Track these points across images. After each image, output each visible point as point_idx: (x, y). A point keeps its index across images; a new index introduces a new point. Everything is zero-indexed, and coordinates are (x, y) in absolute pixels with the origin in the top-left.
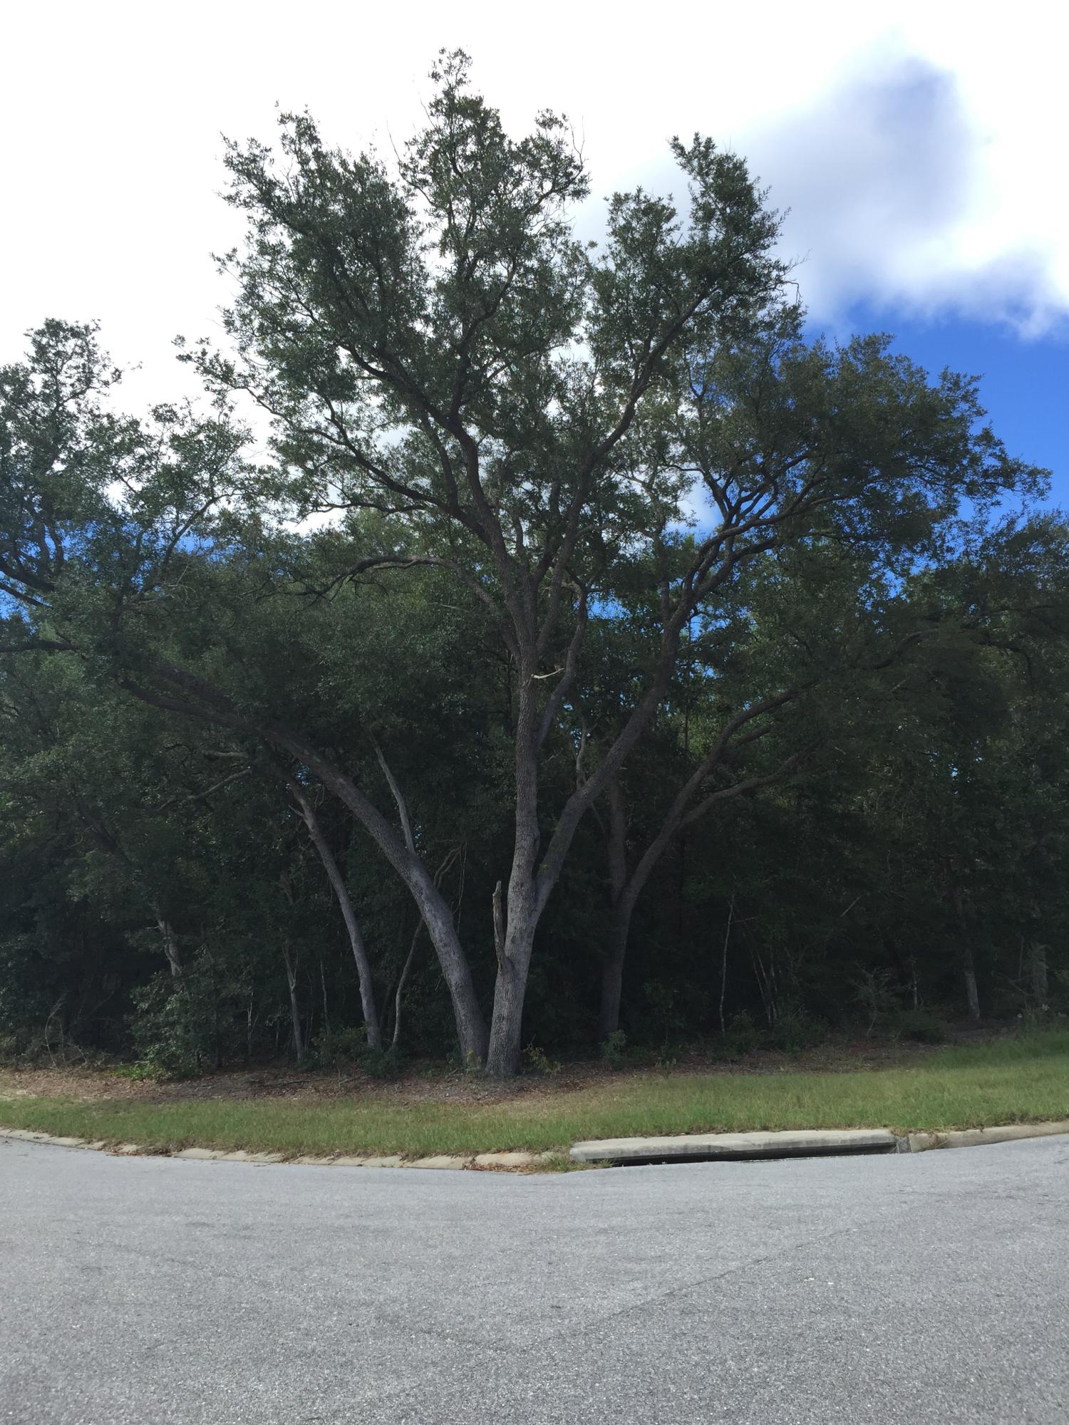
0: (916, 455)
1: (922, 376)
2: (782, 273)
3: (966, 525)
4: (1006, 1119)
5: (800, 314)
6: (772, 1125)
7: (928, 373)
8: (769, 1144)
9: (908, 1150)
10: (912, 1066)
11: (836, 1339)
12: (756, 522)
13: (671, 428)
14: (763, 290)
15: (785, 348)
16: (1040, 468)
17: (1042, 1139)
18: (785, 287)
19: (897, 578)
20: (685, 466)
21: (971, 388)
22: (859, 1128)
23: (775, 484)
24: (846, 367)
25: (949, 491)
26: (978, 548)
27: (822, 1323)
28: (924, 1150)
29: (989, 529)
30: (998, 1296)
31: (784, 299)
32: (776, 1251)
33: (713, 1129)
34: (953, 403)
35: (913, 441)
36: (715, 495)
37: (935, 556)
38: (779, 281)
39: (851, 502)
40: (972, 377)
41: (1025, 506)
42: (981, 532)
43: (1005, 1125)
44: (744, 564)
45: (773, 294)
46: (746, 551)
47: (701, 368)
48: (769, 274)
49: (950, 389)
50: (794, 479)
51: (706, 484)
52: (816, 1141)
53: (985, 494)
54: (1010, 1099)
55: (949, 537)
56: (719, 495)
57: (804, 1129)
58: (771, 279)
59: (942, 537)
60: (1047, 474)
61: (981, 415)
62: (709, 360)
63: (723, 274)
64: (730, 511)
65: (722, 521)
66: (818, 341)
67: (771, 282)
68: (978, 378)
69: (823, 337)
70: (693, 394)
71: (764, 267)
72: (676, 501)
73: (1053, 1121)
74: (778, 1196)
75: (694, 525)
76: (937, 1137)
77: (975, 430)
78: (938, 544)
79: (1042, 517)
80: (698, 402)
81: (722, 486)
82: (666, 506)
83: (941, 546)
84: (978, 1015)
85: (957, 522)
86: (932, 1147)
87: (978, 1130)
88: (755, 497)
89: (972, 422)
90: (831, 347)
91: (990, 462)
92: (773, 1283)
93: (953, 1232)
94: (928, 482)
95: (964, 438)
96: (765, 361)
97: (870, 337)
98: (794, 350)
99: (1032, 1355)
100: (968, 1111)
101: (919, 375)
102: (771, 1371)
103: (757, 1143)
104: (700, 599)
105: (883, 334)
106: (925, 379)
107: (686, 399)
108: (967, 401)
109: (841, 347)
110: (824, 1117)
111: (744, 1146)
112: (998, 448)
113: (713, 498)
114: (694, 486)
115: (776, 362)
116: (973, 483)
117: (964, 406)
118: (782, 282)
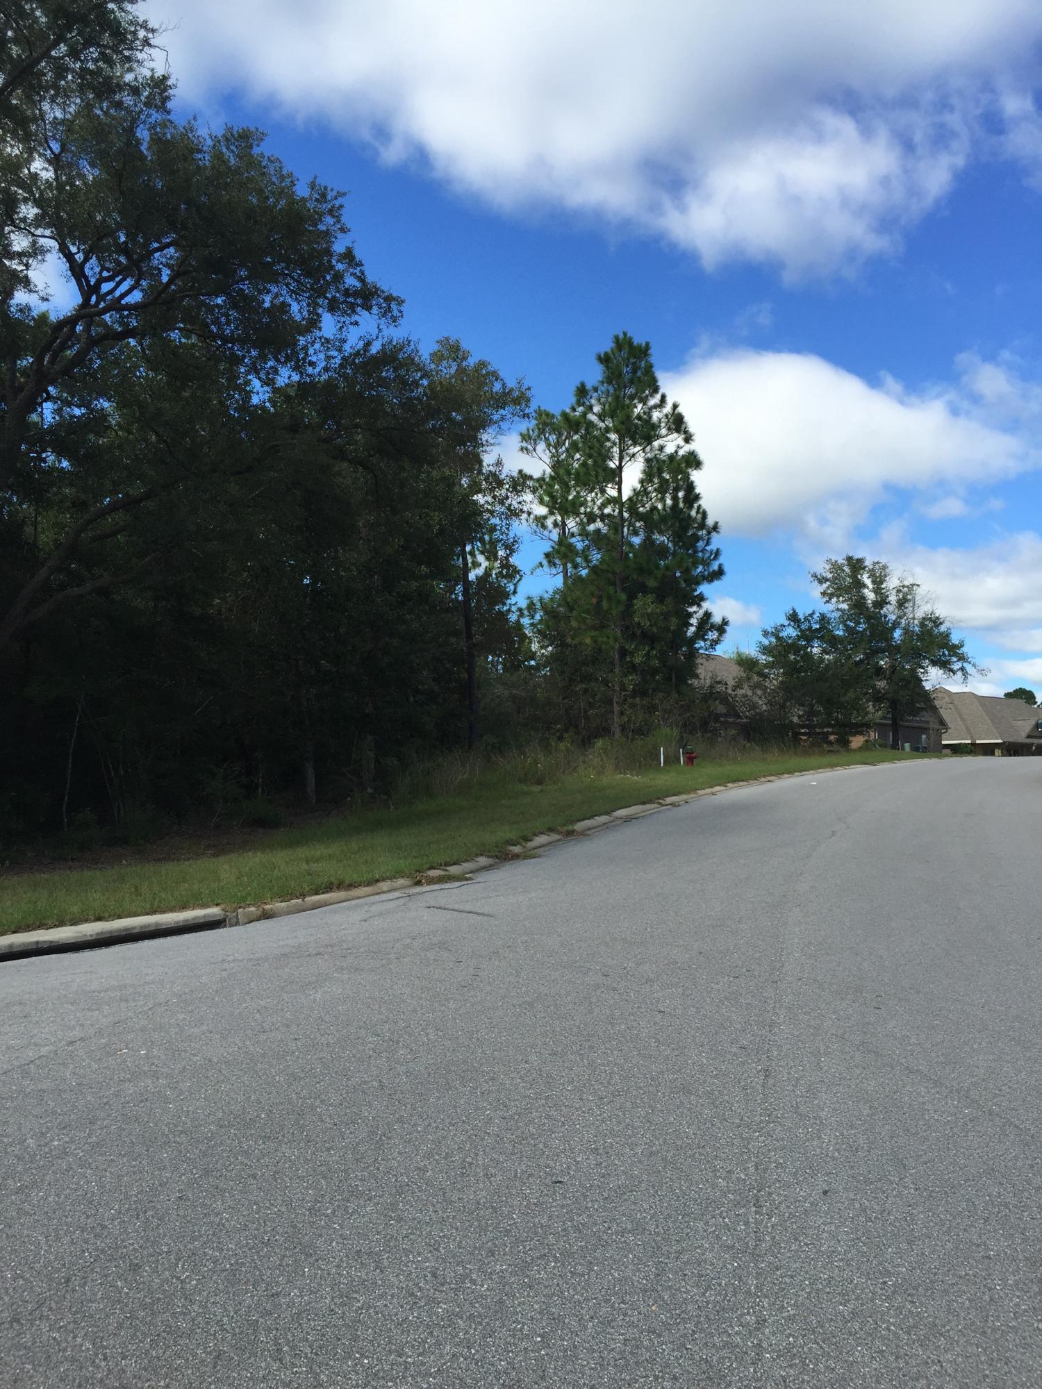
0: (283, 262)
1: (292, 182)
2: (150, 35)
3: (328, 341)
4: (325, 888)
5: (170, 86)
6: (107, 915)
7: (298, 180)
8: (102, 933)
9: (237, 924)
10: (249, 851)
11: (141, 1101)
12: (116, 306)
13: (22, 184)
14: (128, 49)
15: (152, 120)
16: (395, 295)
17: (353, 902)
18: (152, 51)
19: (262, 387)
20: (39, 232)
21: (337, 203)
22: (193, 909)
23: (139, 269)
24: (218, 156)
25: (314, 305)
26: (337, 366)
27: (130, 1088)
28: (252, 921)
29: (347, 348)
30: (296, 1039)
31: (152, 65)
32: (92, 1031)
33: (43, 925)
34: (321, 215)
35: (281, 247)
36: (72, 269)
37: (297, 368)
38: (146, 42)
39: (219, 301)
40: (338, 192)
41: (380, 330)
42: (340, 350)
43: (323, 893)
44: (104, 352)
45: (140, 56)
46: (104, 337)
47: (59, 124)
48: (135, 33)
49: (317, 200)
50: (161, 266)
51: (62, 256)
52: (149, 925)
53: (345, 313)
54: (330, 870)
55: (311, 351)
56: (77, 271)
57: (139, 915)
58: (138, 39)
59: (305, 348)
60: (400, 302)
61: (345, 232)
62: (68, 116)
63: (83, 20)
64: (88, 290)
65: (80, 300)
66: (189, 123)
67: (137, 42)
68: (344, 194)
69: (195, 119)
70: (49, 152)
71: (131, 23)
72: (27, 269)
73: (364, 886)
74: (103, 980)
75: (47, 300)
76: (264, 909)
77: (339, 247)
78: (301, 356)
79: (394, 343)
80: (55, 161)
81: (80, 261)
82: (14, 273)
83: (304, 359)
84: (314, 801)
85: (320, 338)
86: (258, 919)
87: (300, 900)
88: (117, 279)
89: (336, 238)
90: (203, 132)
91: (350, 281)
92: (84, 1061)
93: (265, 990)
94: (292, 291)
95: (328, 252)
96: (131, 131)
97: (243, 129)
98: (164, 125)
99: (318, 1085)
100: (293, 884)
101: (289, 180)
102: (72, 1141)
103: (88, 933)
104: (52, 382)
105: (257, 129)
106: (295, 185)
107: (40, 155)
108: (333, 216)
109: (214, 134)
110: (160, 902)
111: (74, 937)
112: (359, 268)
113: (69, 273)
114: (48, 257)
115: (143, 134)
116: (334, 300)
117: (329, 220)
118: (150, 45)
